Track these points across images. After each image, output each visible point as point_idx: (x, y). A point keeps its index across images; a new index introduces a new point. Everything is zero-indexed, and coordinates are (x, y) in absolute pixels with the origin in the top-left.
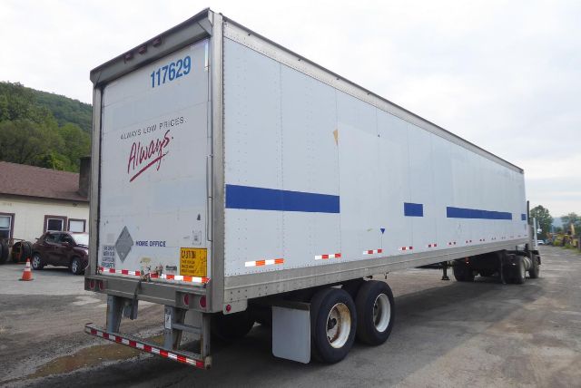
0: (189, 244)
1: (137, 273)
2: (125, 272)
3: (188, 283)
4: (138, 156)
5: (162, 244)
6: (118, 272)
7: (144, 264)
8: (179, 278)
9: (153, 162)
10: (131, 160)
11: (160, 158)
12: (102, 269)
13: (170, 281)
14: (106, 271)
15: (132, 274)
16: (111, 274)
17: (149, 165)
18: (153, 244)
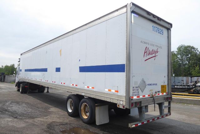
0: (163, 84)
1: (149, 95)
2: (144, 96)
3: (163, 95)
4: (148, 52)
5: (156, 84)
6: (141, 97)
7: (151, 92)
8: (161, 94)
9: (153, 57)
10: (145, 53)
11: (155, 56)
12: (133, 97)
13: (159, 95)
14: (135, 97)
15: (147, 96)
16: (138, 98)
17: (152, 57)
18: (154, 84)
